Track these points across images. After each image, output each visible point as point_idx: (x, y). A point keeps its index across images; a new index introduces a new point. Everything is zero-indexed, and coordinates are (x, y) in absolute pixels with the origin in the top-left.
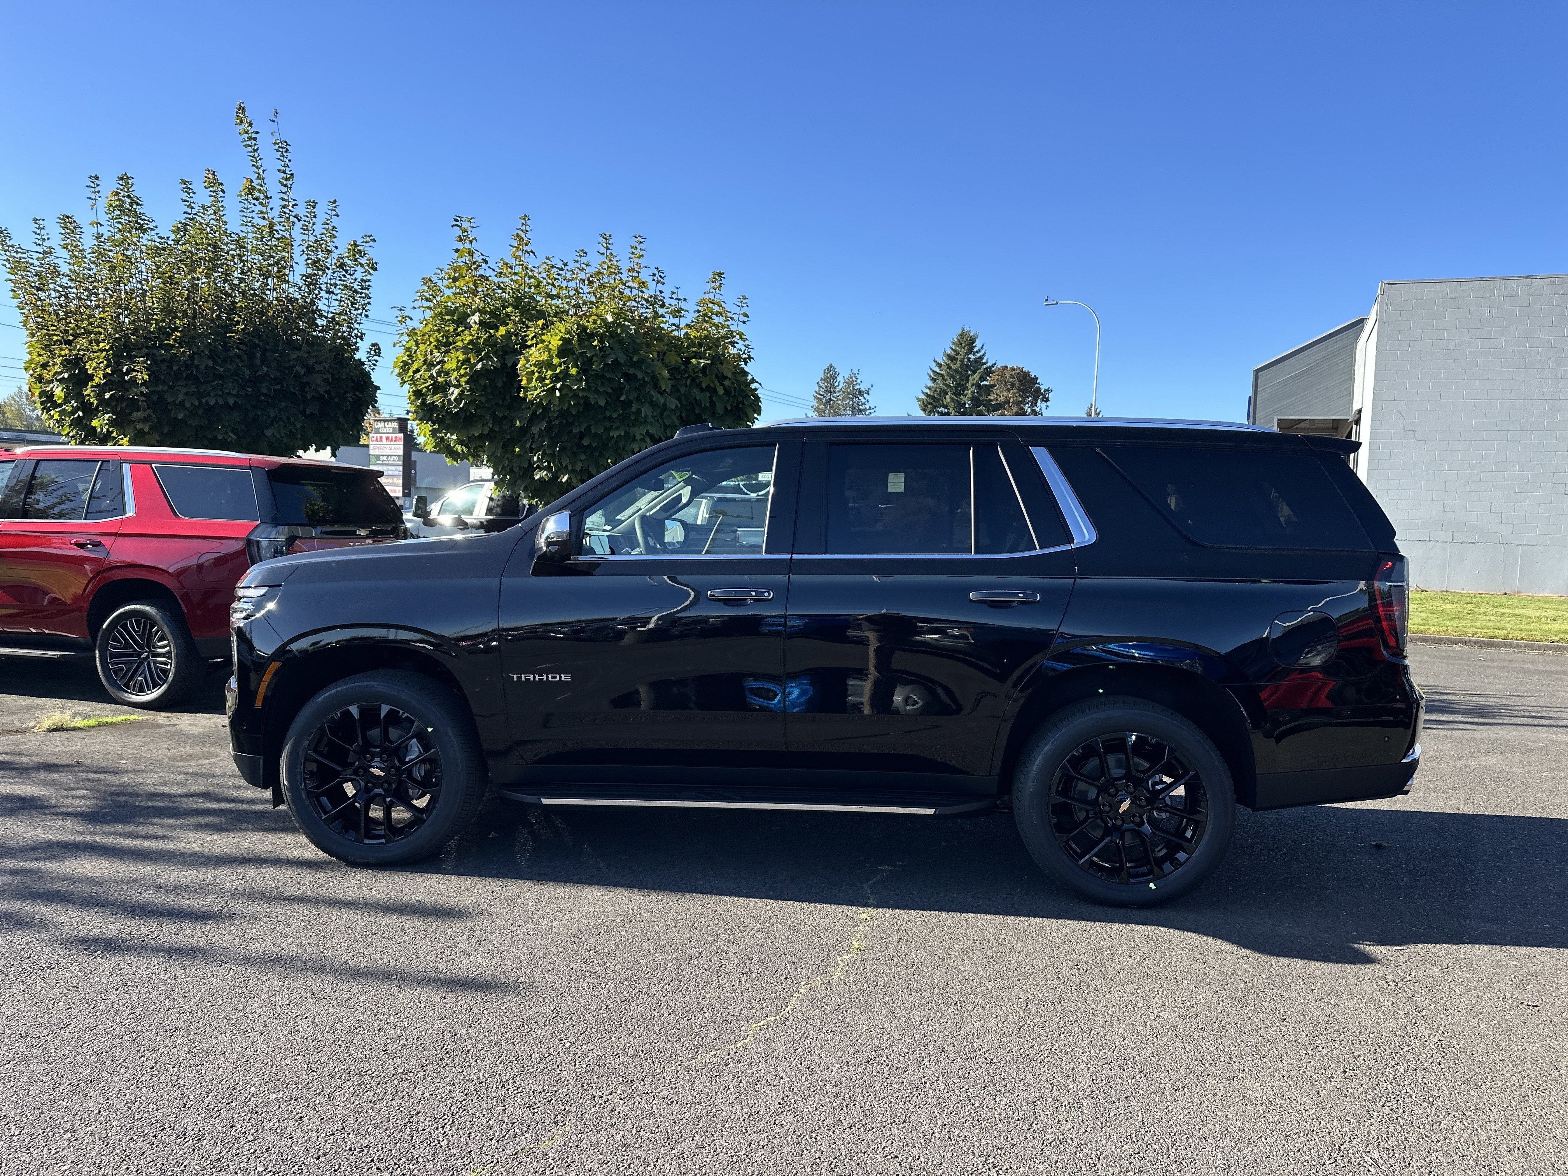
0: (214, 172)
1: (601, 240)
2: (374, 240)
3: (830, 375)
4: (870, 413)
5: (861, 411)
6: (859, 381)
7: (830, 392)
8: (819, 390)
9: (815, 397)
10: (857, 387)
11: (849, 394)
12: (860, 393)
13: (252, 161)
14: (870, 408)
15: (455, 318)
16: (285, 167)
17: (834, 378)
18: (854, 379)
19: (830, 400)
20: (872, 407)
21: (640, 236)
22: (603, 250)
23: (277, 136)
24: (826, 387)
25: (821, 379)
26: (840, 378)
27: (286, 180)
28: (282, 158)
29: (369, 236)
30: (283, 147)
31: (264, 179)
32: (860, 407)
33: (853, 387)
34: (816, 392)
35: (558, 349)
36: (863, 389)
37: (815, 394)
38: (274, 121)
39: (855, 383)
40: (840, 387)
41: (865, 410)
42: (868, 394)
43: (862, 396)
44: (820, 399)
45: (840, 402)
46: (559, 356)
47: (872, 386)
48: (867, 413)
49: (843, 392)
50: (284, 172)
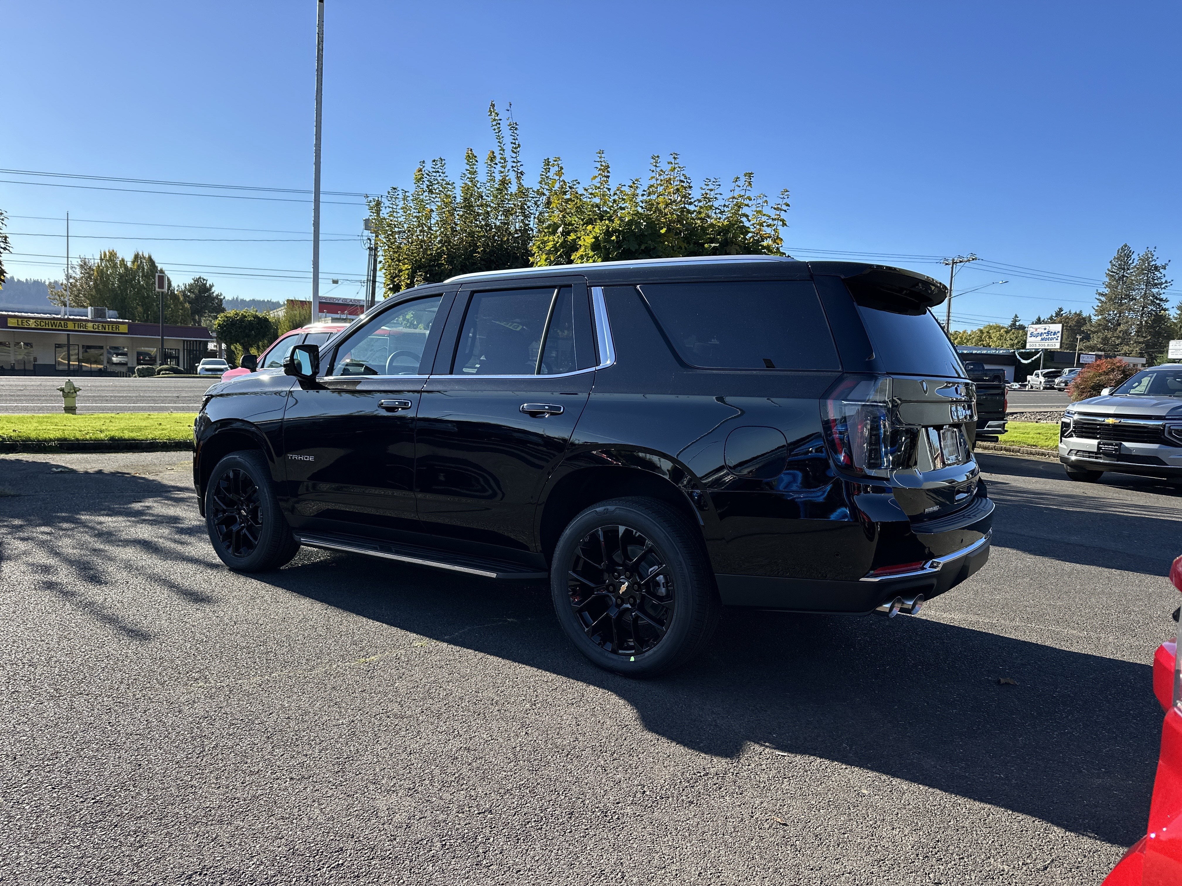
0: (471, 149)
1: (653, 161)
2: (579, 183)
3: (1125, 254)
4: (1167, 286)
5: (1156, 285)
6: (1154, 258)
7: (1124, 269)
8: (1112, 268)
9: (1108, 275)
10: (1153, 263)
11: (1143, 270)
12: (1156, 268)
13: (497, 138)
14: (1166, 282)
15: (550, 230)
16: (515, 140)
17: (1129, 256)
18: (1150, 256)
19: (1123, 276)
20: (1168, 281)
21: (674, 154)
22: (654, 168)
23: (510, 120)
24: (1119, 265)
25: (1115, 258)
26: (1134, 256)
27: (516, 148)
28: (513, 134)
29: (576, 181)
30: (514, 127)
31: (504, 150)
32: (1156, 281)
33: (1148, 263)
34: (1108, 270)
35: (591, 245)
36: (1159, 264)
37: (1108, 272)
38: (508, 110)
39: (1150, 259)
40: (1134, 264)
41: (1161, 284)
42: (1165, 269)
43: (1159, 271)
44: (1113, 276)
45: (1133, 278)
46: (593, 250)
47: (1169, 261)
48: (1163, 286)
49: (1137, 268)
50: (515, 144)
